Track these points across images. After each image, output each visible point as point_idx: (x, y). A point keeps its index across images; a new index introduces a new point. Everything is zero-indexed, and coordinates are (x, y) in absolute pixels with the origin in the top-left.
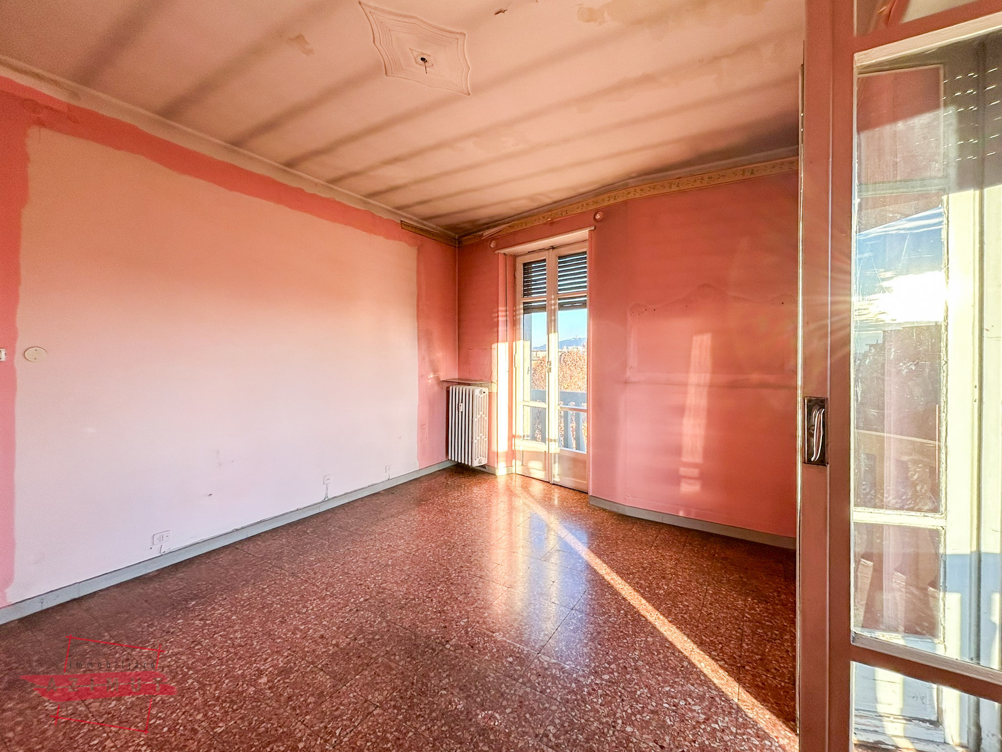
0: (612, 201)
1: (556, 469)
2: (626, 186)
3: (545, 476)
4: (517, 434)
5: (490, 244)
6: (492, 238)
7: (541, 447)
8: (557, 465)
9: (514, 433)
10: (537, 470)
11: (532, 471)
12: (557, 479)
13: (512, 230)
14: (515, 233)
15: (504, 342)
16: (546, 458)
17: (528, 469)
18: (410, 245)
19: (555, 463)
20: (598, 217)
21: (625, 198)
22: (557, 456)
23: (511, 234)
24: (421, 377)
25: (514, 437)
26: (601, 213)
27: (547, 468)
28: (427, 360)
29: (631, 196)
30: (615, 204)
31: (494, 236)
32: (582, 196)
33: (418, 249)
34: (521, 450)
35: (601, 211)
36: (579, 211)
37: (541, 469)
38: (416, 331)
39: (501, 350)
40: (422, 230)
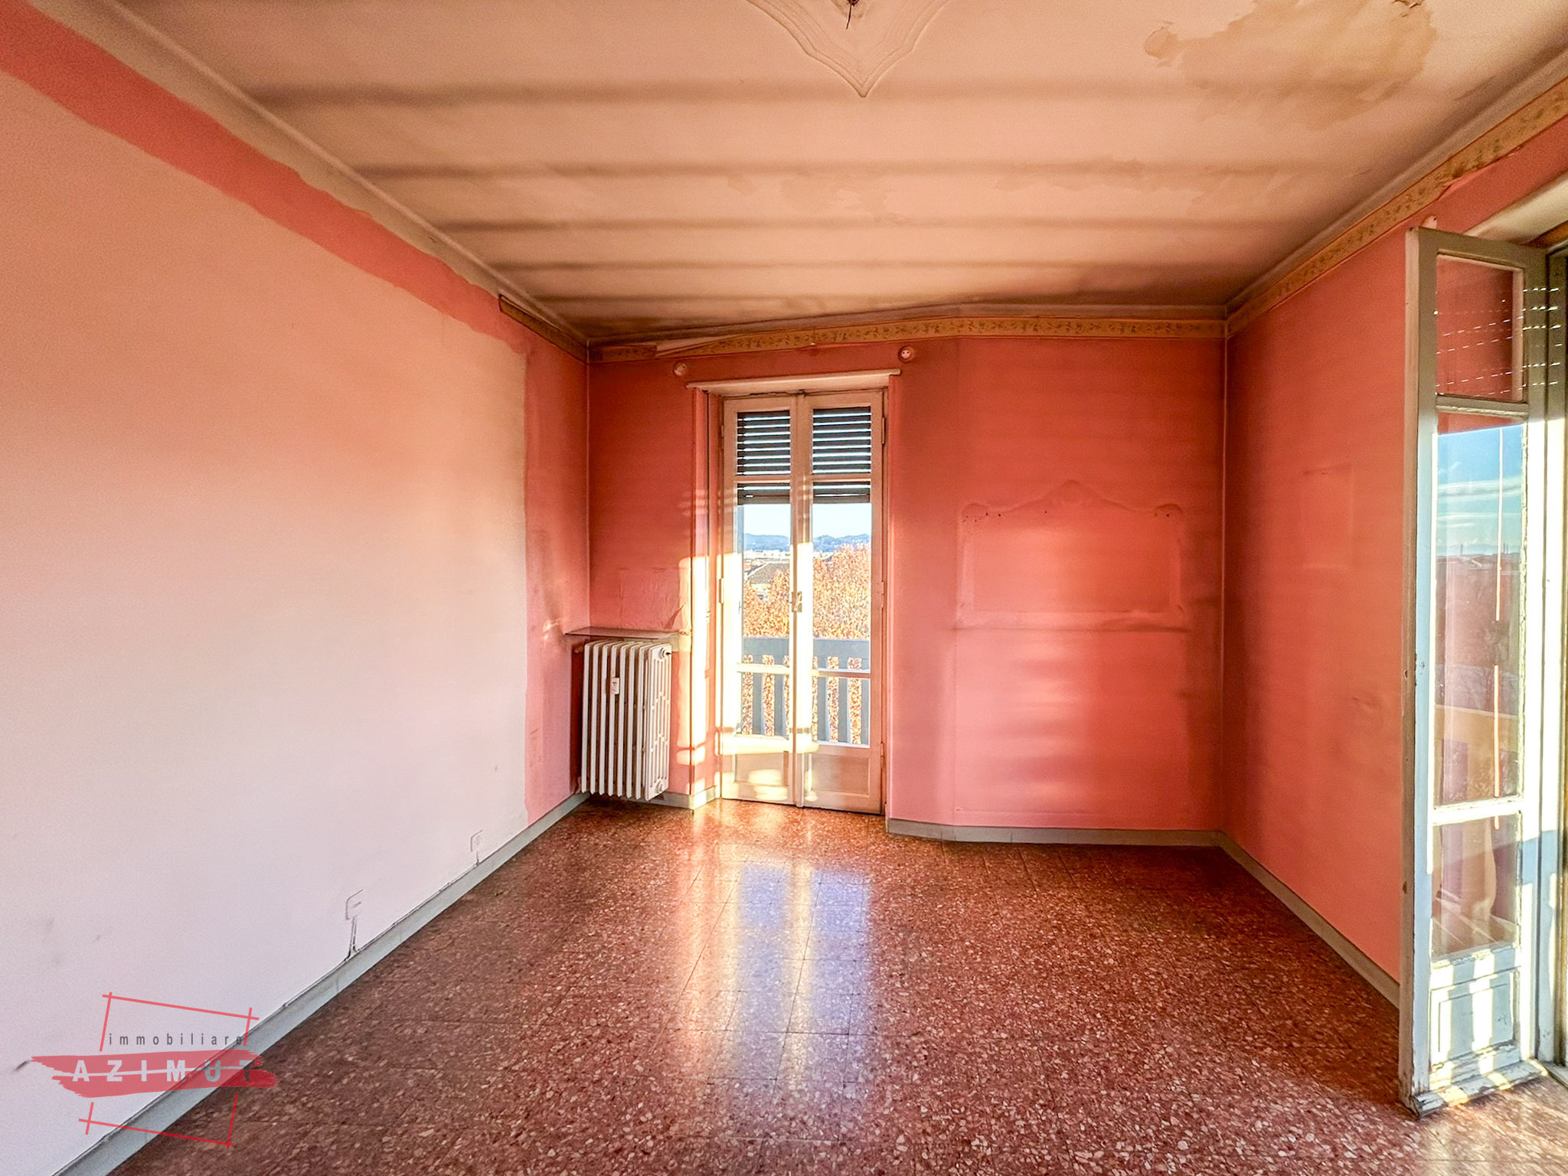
0: (932, 334)
1: (809, 780)
2: (957, 315)
3: (788, 795)
4: (725, 725)
5: (675, 367)
6: (678, 358)
7: (777, 745)
8: (810, 772)
9: (718, 724)
10: (769, 785)
11: (758, 789)
12: (812, 798)
13: (727, 350)
14: (733, 356)
15: (703, 555)
16: (787, 763)
17: (751, 787)
18: (513, 347)
19: (807, 770)
20: (906, 354)
21: (955, 333)
22: (810, 756)
23: (724, 356)
24: (534, 629)
25: (719, 731)
26: (913, 351)
27: (790, 780)
28: (541, 593)
29: (965, 331)
30: (936, 339)
31: (685, 354)
32: (876, 314)
33: (528, 362)
34: (733, 753)
35: (913, 347)
36: (870, 338)
37: (779, 783)
38: (523, 532)
39: (697, 570)
40: (533, 319)
